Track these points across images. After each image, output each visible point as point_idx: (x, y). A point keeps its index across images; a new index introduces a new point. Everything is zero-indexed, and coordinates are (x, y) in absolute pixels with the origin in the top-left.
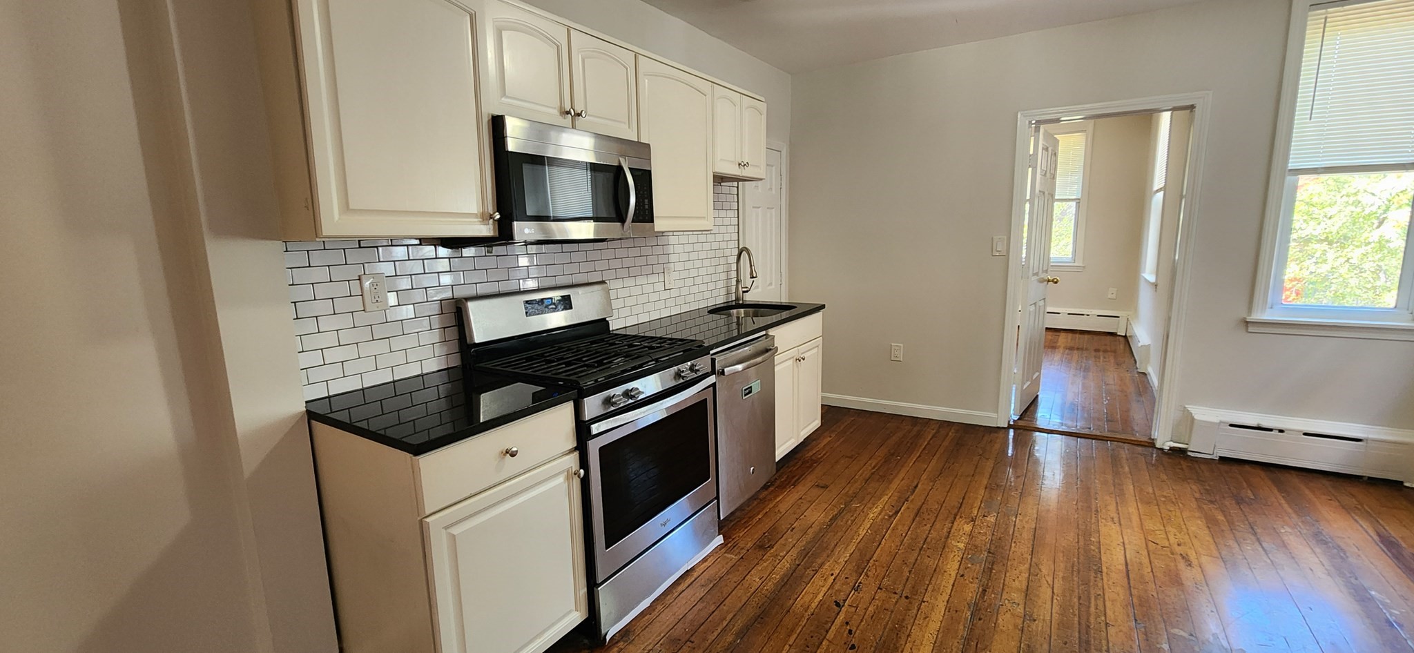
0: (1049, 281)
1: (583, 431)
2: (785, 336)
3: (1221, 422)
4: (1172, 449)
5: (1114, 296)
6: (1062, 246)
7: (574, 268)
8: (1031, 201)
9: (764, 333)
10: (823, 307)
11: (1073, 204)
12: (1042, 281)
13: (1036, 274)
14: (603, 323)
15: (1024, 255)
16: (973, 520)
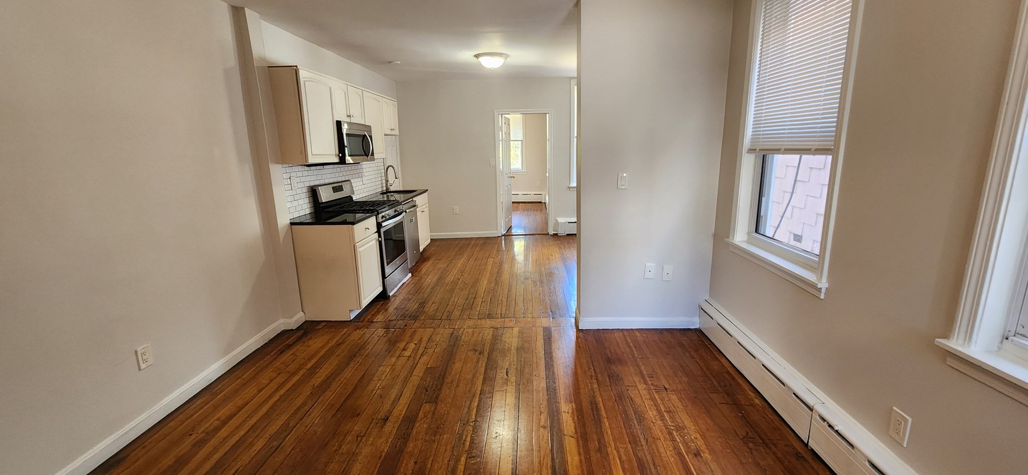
0: (511, 177)
1: (379, 226)
2: (419, 200)
3: (566, 222)
4: (553, 234)
5: (539, 185)
6: (516, 163)
7: (337, 175)
8: (502, 141)
9: (411, 200)
10: (427, 190)
11: (520, 142)
12: (509, 177)
13: (507, 174)
14: (350, 198)
15: (501, 167)
16: (494, 258)
